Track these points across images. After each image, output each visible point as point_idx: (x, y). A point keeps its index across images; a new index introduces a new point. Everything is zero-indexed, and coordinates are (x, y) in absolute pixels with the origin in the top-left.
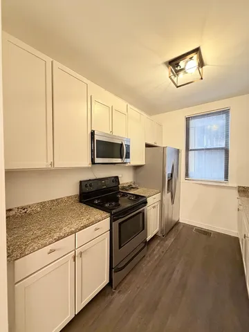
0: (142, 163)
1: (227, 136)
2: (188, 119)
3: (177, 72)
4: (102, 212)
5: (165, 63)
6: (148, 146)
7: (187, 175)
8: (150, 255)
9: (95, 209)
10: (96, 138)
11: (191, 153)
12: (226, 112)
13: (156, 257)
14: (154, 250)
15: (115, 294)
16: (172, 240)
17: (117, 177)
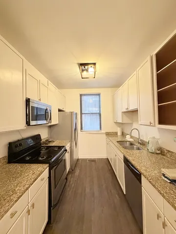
0: (57, 123)
1: (100, 108)
2: (81, 95)
3: (83, 71)
4: (41, 165)
5: (78, 64)
6: (60, 110)
7: (81, 129)
8: (69, 186)
9: (32, 165)
10: (31, 104)
11: (83, 115)
12: (99, 95)
13: (73, 185)
14: (70, 182)
15: (54, 227)
16: (78, 171)
17: (39, 135)
